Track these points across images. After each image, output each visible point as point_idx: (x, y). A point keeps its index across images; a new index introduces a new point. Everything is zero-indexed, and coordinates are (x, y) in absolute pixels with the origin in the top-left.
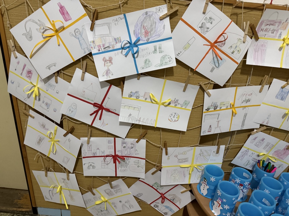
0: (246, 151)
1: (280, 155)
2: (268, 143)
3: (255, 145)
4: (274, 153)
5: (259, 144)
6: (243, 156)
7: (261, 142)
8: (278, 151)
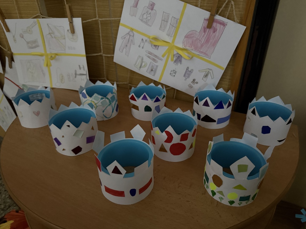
0: (128, 34)
1: (199, 45)
2: (164, 13)
3: (142, 20)
4: (186, 39)
5: (149, 18)
6: (128, 45)
7: (150, 13)
8: (192, 36)
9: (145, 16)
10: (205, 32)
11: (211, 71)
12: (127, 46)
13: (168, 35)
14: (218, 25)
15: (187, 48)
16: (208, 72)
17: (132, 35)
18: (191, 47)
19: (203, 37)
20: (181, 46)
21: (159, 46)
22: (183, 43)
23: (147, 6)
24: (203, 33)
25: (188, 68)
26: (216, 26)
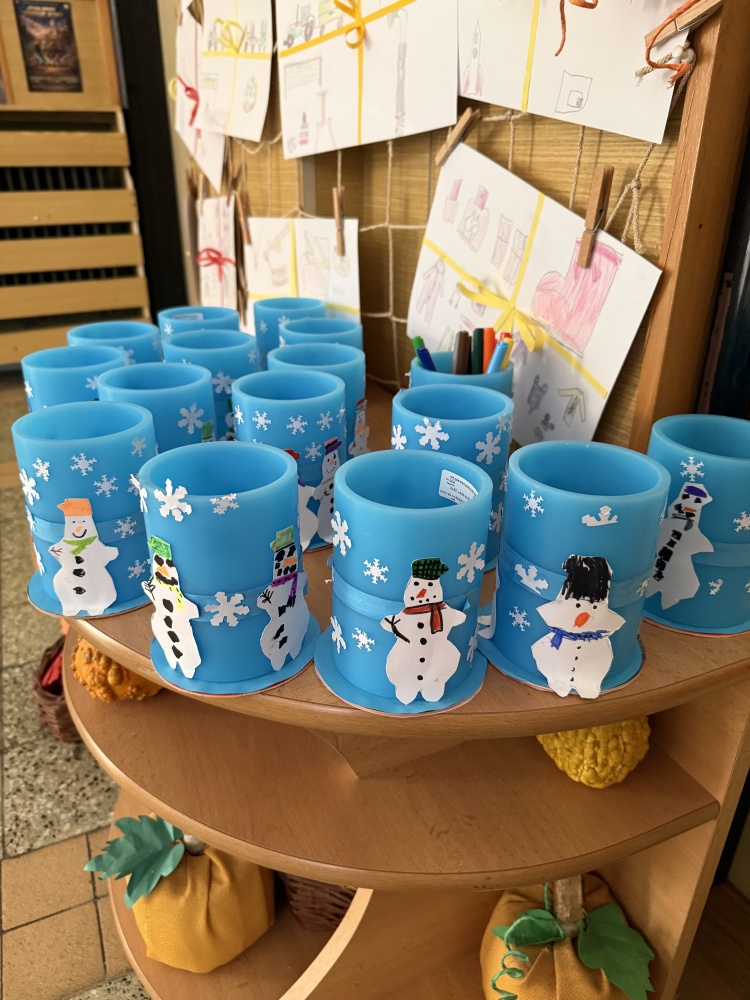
0: (436, 266)
2: (504, 220)
3: (462, 234)
4: (538, 293)
5: (475, 230)
6: (432, 298)
7: (478, 217)
8: (552, 286)
9: (469, 225)
10: (576, 277)
11: (581, 397)
12: (429, 297)
13: (506, 278)
14: (604, 260)
15: (540, 319)
16: (577, 398)
17: (441, 270)
18: (548, 318)
19: (573, 290)
20: (528, 312)
21: (485, 306)
22: (533, 303)
23: (475, 198)
24: (573, 282)
25: (538, 377)
26: (600, 262)
